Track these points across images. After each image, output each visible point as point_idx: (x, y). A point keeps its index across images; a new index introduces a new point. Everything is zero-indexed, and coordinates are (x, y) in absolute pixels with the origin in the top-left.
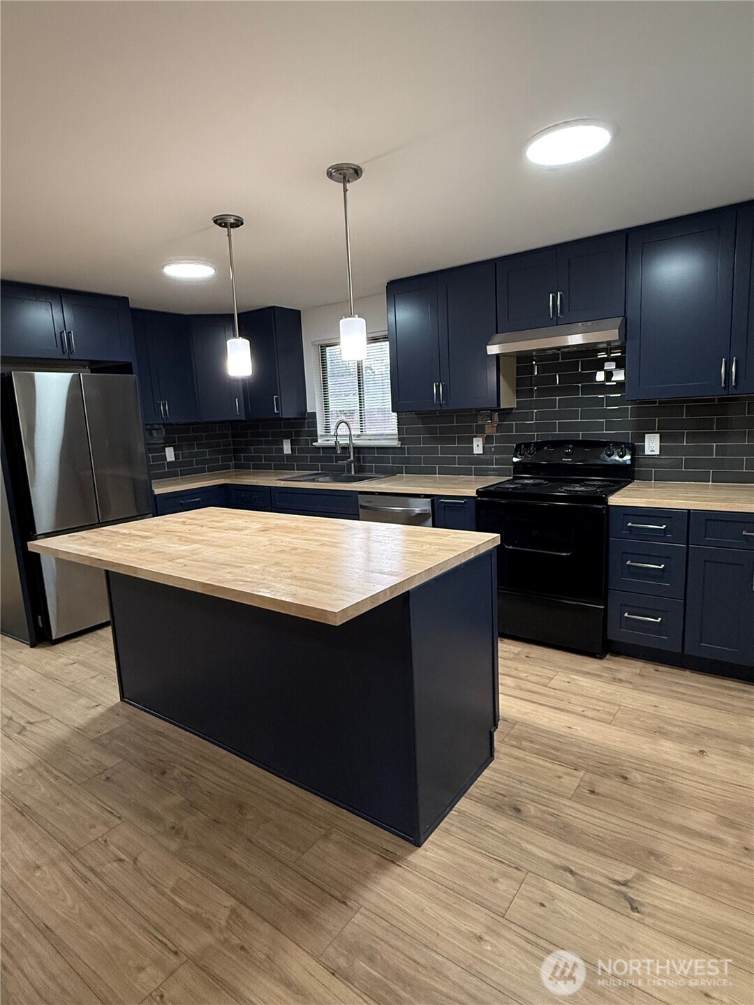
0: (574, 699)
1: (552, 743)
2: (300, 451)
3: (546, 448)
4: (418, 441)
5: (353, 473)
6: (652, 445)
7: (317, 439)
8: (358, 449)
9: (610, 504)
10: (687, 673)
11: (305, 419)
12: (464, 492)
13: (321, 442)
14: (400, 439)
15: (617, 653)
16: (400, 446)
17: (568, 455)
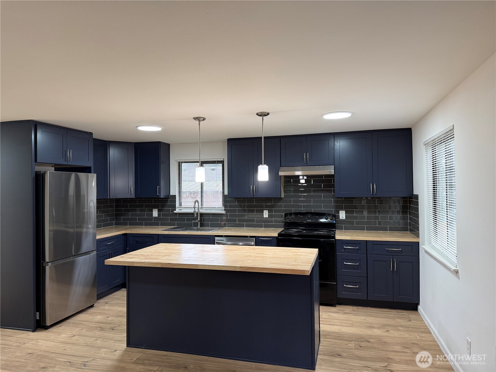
0: (335, 321)
1: (337, 335)
2: (163, 215)
3: (299, 215)
4: (235, 211)
5: (199, 227)
6: (342, 215)
7: (176, 209)
8: (202, 215)
9: (336, 239)
10: (369, 308)
11: (168, 198)
12: (271, 235)
13: (177, 211)
14: (225, 210)
15: (340, 304)
16: (225, 213)
17: (309, 218)
